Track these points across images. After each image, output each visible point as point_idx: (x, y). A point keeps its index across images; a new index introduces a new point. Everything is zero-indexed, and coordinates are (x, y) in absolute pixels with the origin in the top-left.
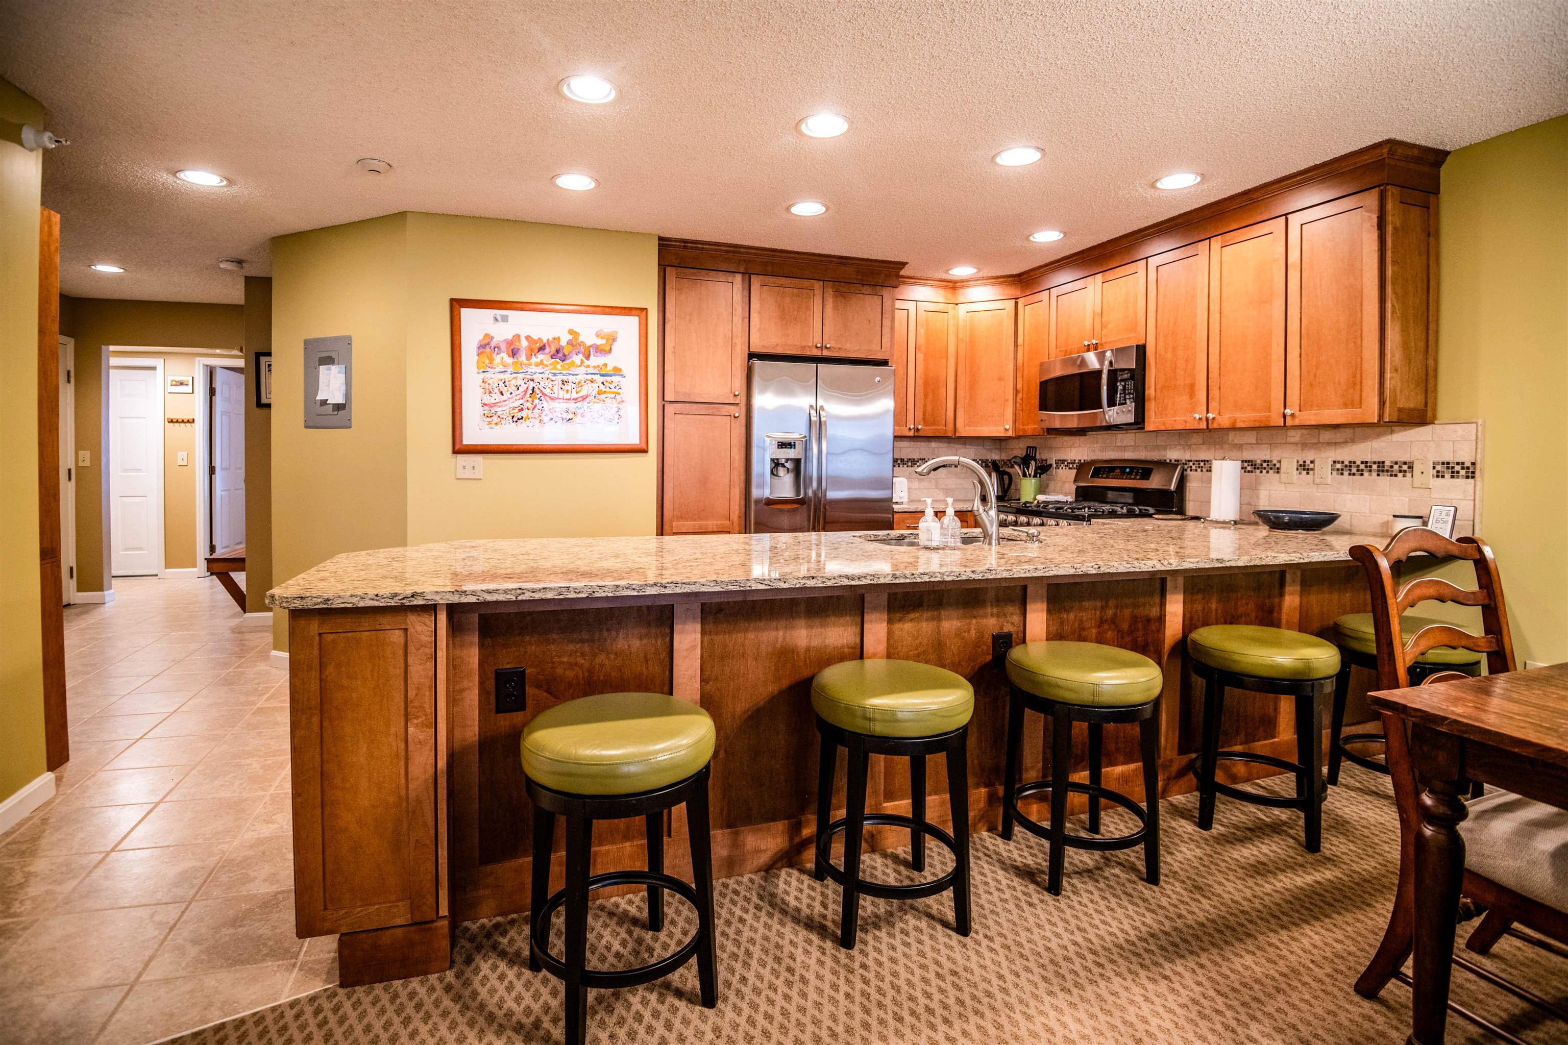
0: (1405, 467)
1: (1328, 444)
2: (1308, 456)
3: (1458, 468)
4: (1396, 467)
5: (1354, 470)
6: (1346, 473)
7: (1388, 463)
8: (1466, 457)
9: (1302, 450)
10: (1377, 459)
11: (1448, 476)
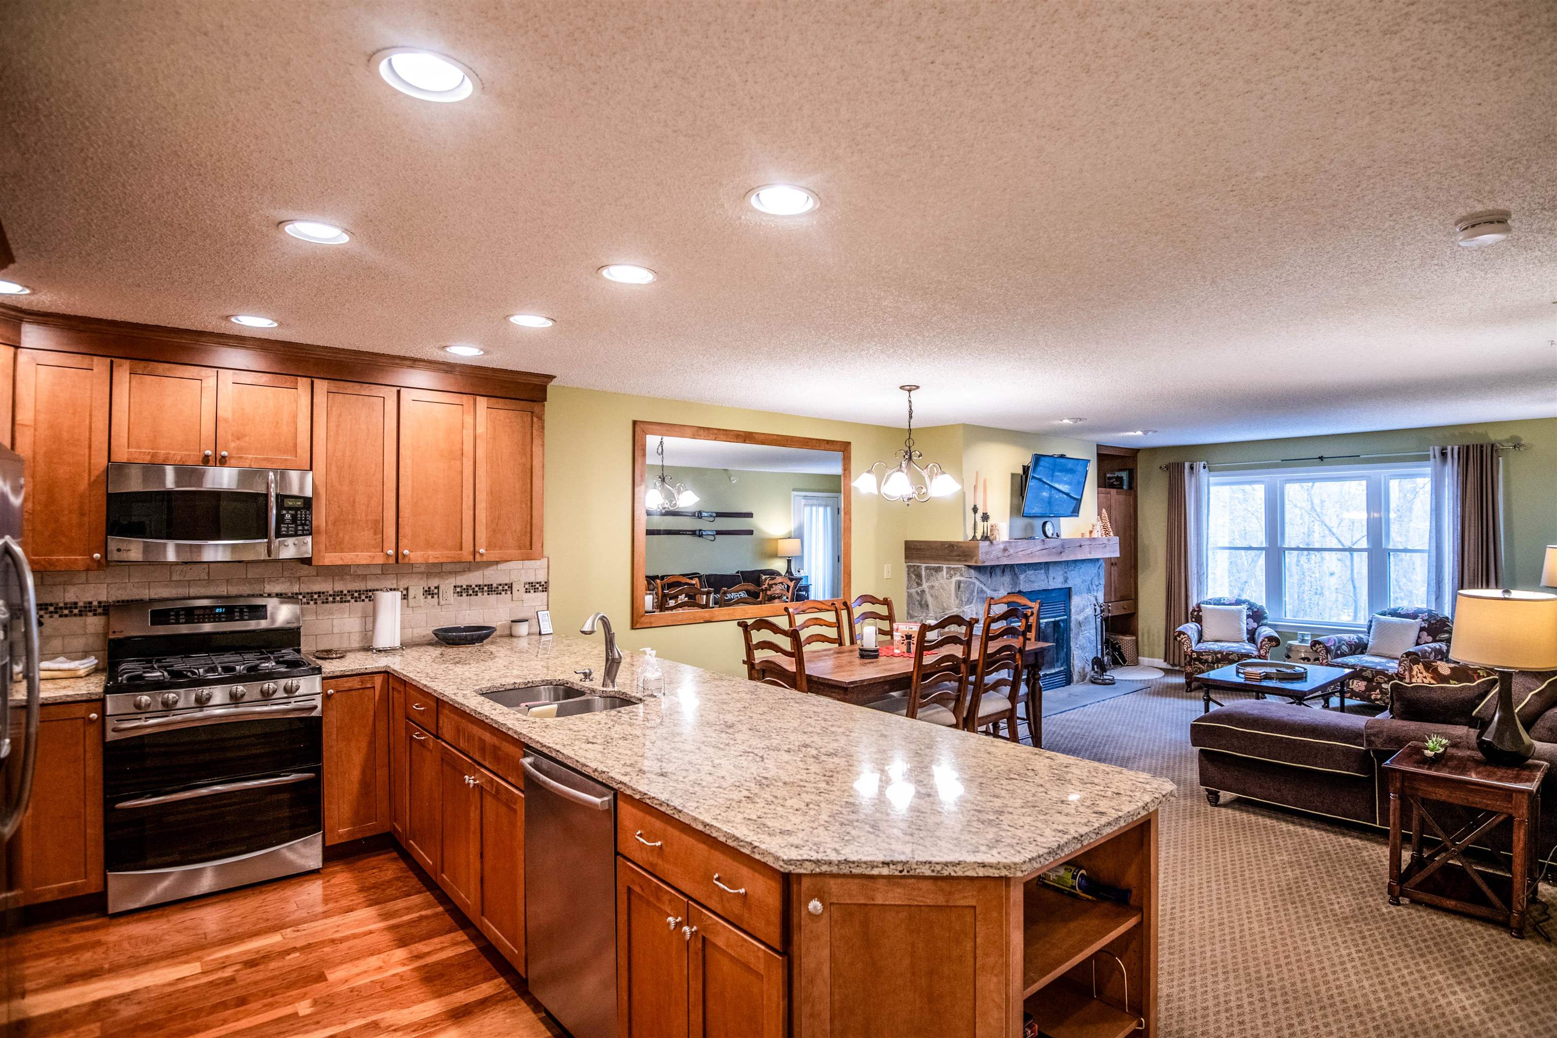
0: (506, 587)
1: (450, 573)
2: (433, 583)
3: (537, 586)
4: (500, 588)
5: (471, 592)
6: (464, 595)
7: (495, 585)
8: (542, 578)
9: (427, 578)
10: (486, 583)
11: (532, 591)
